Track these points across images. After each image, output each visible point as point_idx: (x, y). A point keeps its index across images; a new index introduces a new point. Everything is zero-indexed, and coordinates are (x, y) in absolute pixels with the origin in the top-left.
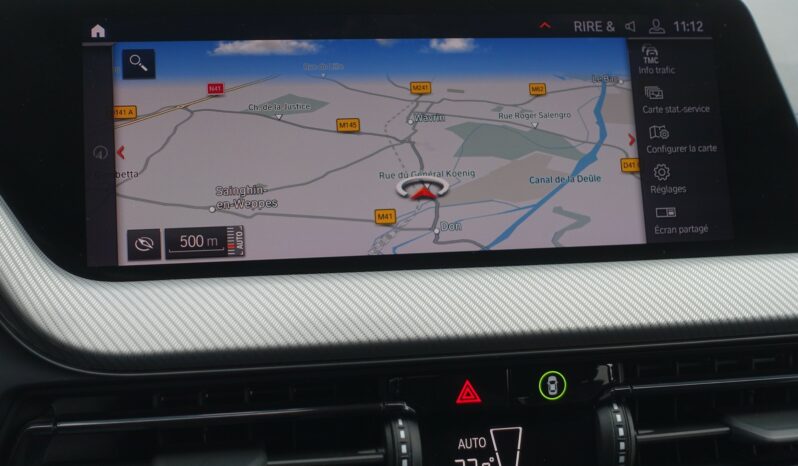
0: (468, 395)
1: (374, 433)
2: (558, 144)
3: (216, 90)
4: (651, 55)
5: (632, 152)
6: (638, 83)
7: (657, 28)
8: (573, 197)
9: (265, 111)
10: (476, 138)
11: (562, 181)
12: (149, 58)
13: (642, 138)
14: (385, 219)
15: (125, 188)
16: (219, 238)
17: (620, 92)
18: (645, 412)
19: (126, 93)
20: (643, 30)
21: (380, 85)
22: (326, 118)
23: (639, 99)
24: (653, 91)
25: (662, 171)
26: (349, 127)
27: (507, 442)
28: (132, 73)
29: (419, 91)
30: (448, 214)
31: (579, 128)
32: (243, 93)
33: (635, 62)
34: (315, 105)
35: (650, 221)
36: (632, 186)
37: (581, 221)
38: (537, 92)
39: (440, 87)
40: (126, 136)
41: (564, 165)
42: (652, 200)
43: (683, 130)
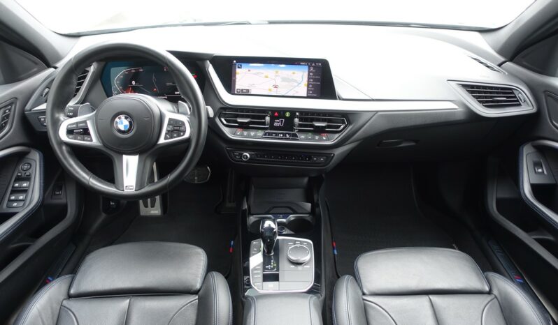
0: (276, 114)
1: (264, 117)
2: (295, 81)
3: (249, 71)
4: (312, 69)
5: (306, 83)
6: (309, 72)
7: (313, 64)
8: (296, 89)
9: (254, 74)
10: (284, 80)
11: (295, 87)
12: (241, 66)
13: (308, 81)
14: (270, 90)
15: (237, 83)
16: (248, 91)
17: (306, 74)
18: (301, 119)
19: (238, 70)
20: (311, 64)
21: (271, 71)
22: (264, 75)
23: (309, 75)
24: (311, 74)
25: (311, 86)
26: (266, 77)
27: (282, 121)
28: (239, 67)
29: (277, 72)
30: (279, 89)
31: (299, 79)
32: (254, 71)
33: (309, 69)
34: (262, 73)
35: (308, 93)
36: (306, 88)
37: (297, 92)
38: (294, 73)
39: (280, 71)
40: (237, 76)
41: (296, 84)
42: (308, 90)
43: (315, 80)
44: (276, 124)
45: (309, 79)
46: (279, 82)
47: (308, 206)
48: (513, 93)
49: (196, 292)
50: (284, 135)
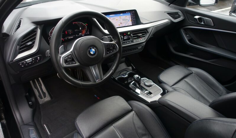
0: (125, 34)
2: (127, 20)
5: (131, 20)
6: (131, 16)
7: (132, 12)
9: (112, 19)
10: (123, 20)
11: (128, 22)
13: (131, 19)
14: (119, 25)
18: (133, 34)
21: (118, 17)
22: (116, 19)
23: (131, 17)
25: (133, 21)
26: (117, 20)
29: (120, 17)
30: (122, 24)
31: (128, 19)
33: (131, 14)
34: (115, 19)
36: (131, 22)
37: (129, 24)
38: (126, 17)
39: (121, 17)
41: (128, 21)
42: (132, 23)
43: (133, 18)
44: (125, 38)
45: (131, 18)
46: (122, 21)
47: (130, 68)
48: (178, 14)
49: (131, 111)
50: (129, 42)
